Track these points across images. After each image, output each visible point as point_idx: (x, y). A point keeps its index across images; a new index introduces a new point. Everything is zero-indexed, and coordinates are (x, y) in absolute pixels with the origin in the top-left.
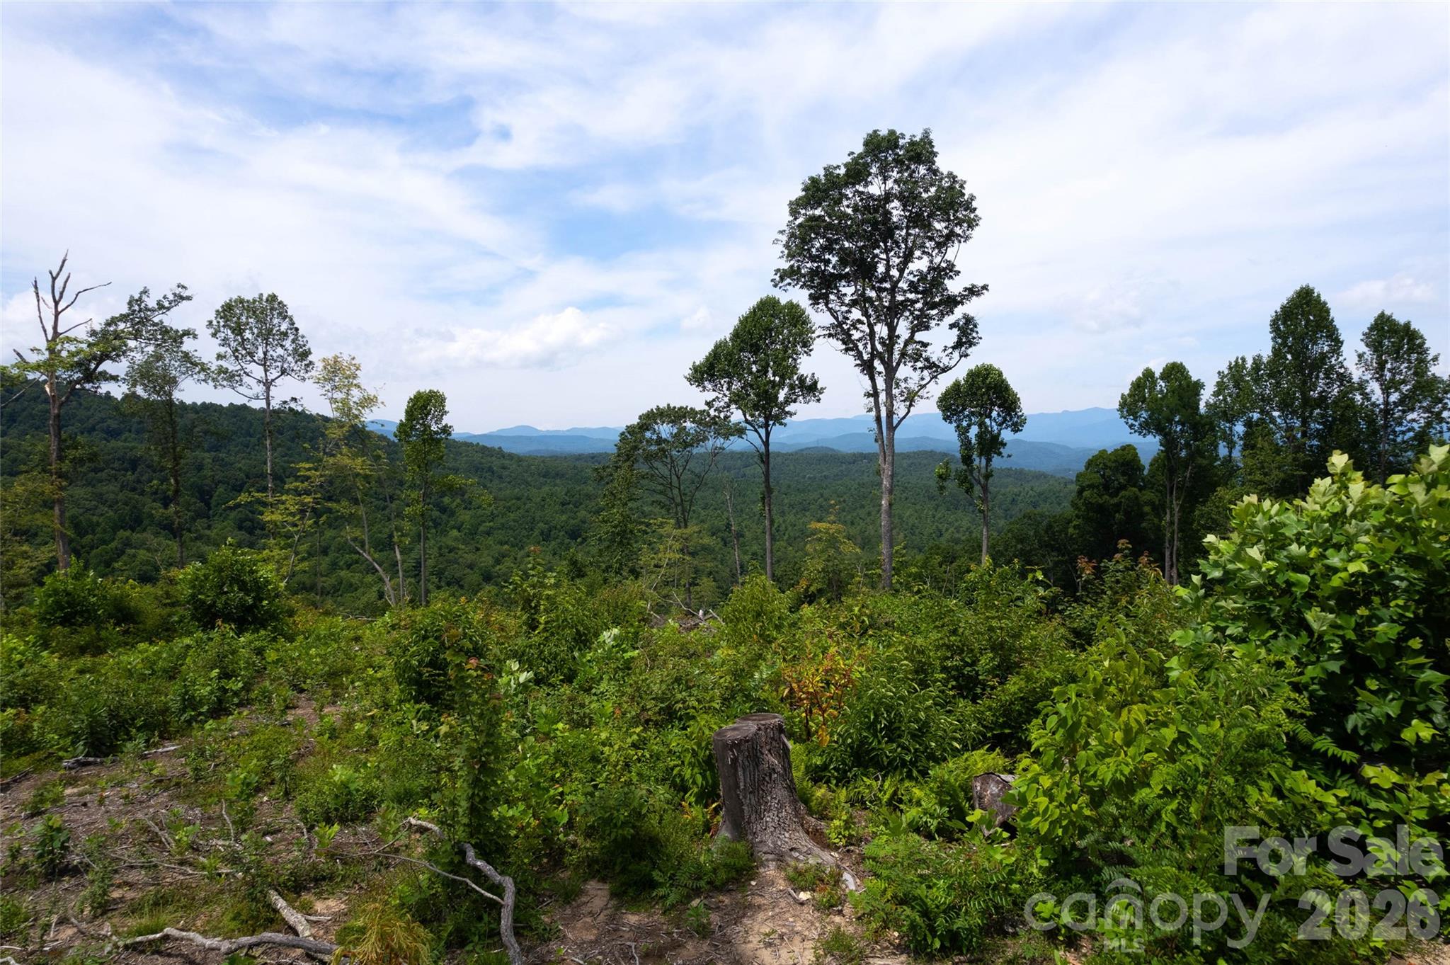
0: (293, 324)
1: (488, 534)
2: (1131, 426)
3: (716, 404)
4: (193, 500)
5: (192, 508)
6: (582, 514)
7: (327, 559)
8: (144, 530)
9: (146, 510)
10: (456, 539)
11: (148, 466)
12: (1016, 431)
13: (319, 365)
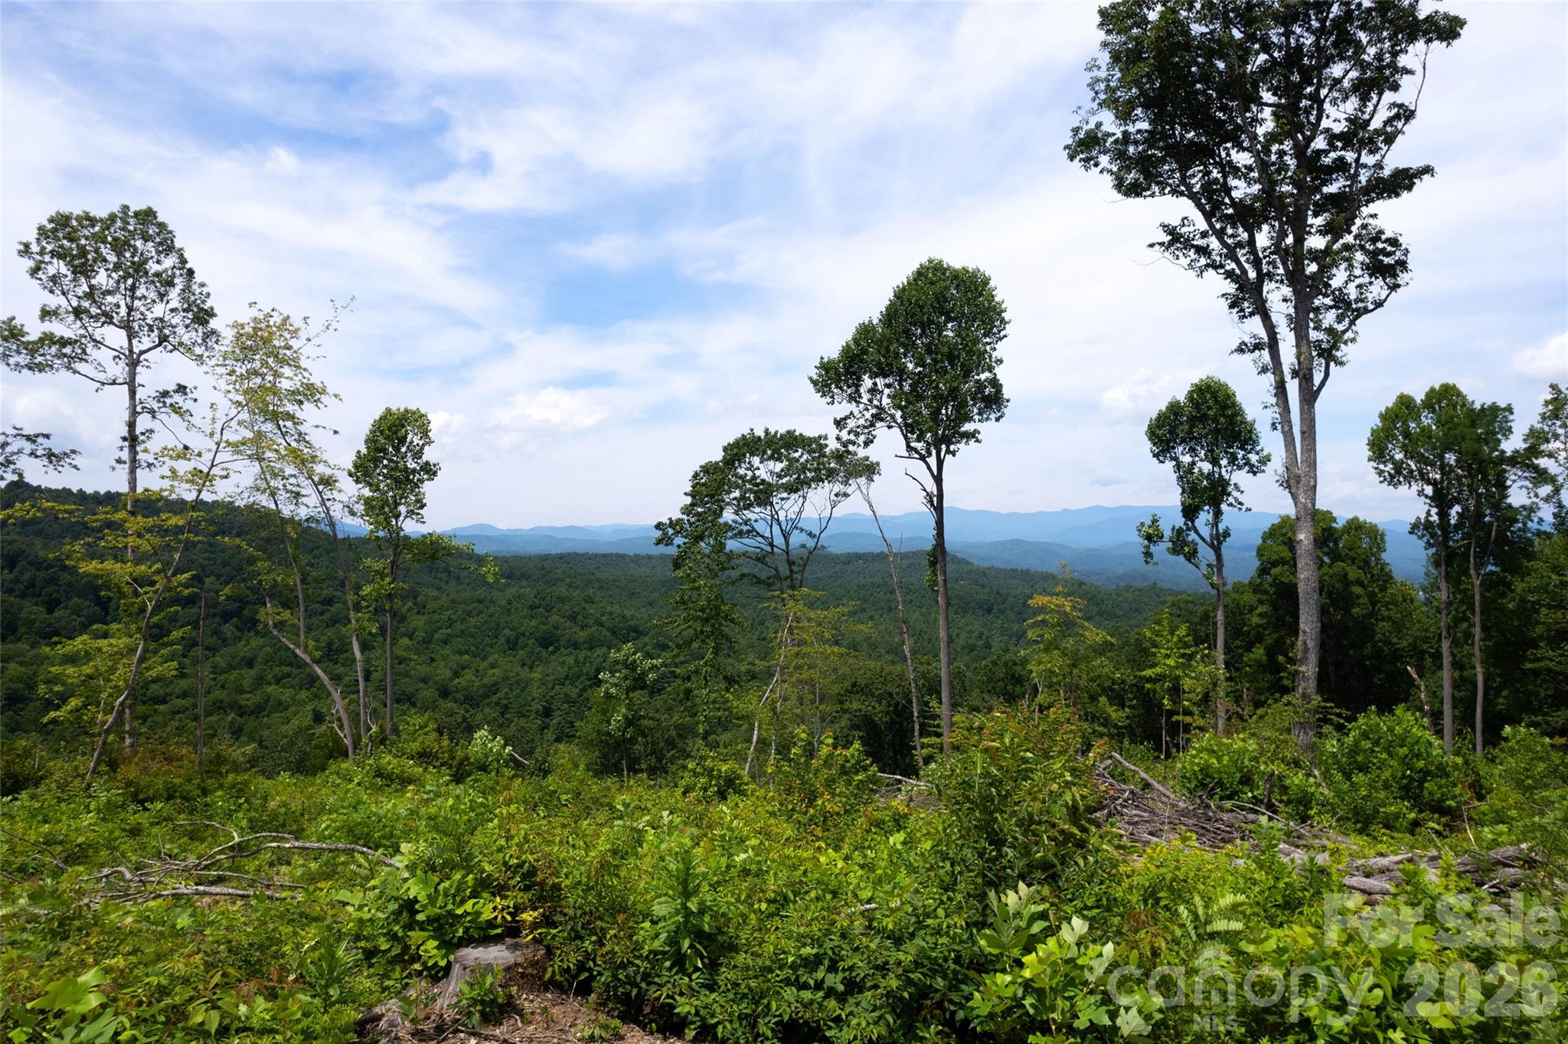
0: (184, 261)
1: (445, 642)
2: (1380, 473)
3: (851, 423)
4: (87, 603)
5: (85, 612)
6: (554, 618)
7: (253, 672)
8: (19, 639)
9: (23, 614)
10: (407, 649)
11: (31, 564)
13: (228, 335)
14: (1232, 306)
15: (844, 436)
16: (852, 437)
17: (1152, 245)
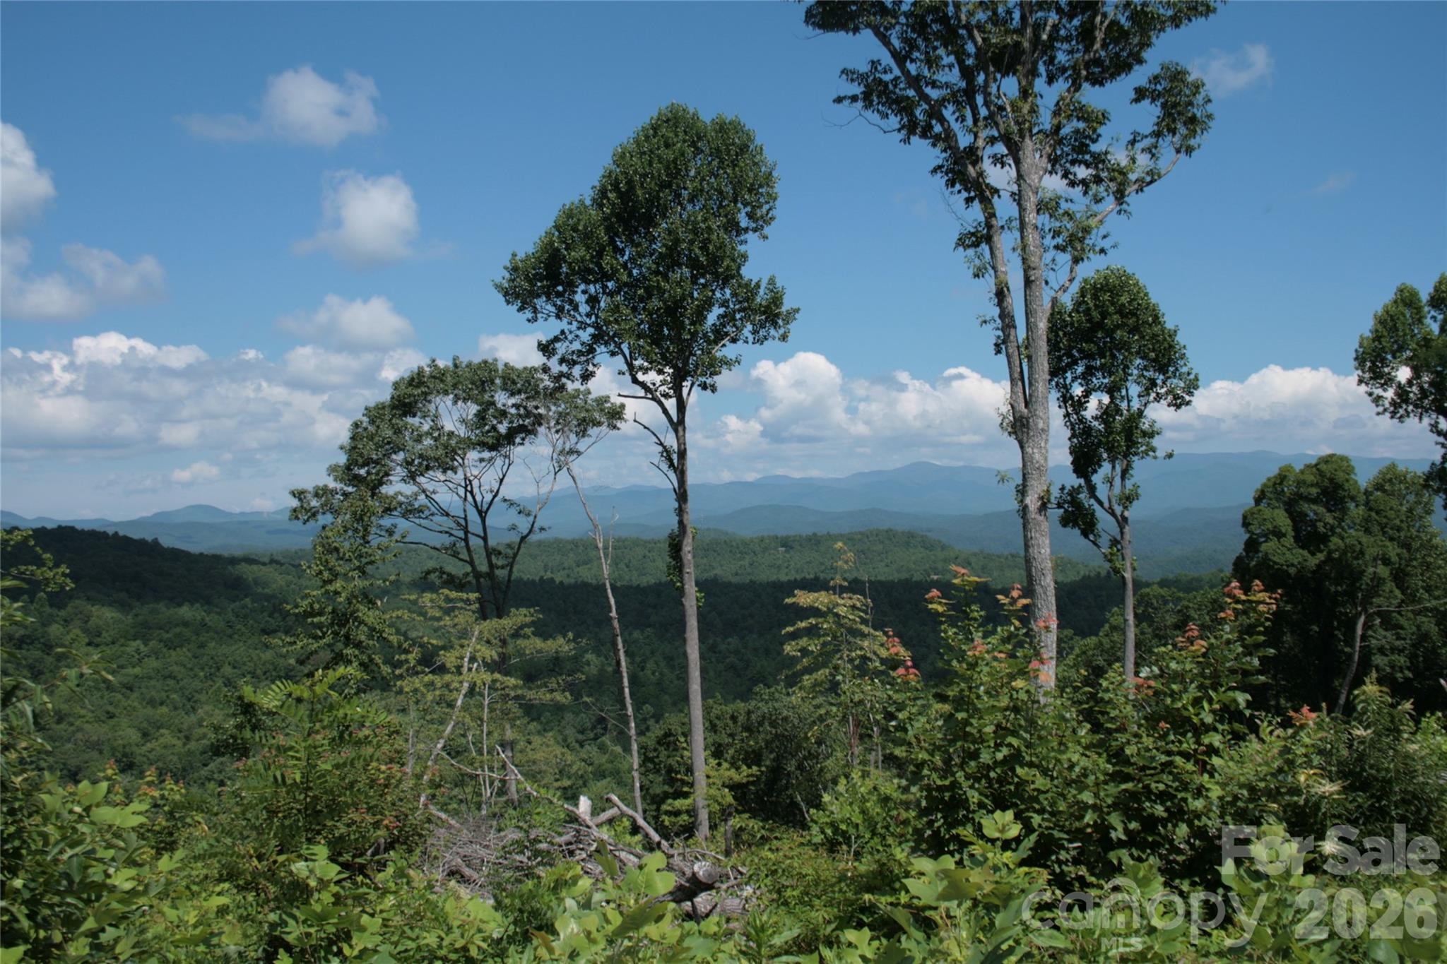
2: (1377, 400)
3: (561, 348)
12: (1178, 407)
14: (951, 183)
15: (556, 367)
16: (564, 368)
17: (839, 100)
